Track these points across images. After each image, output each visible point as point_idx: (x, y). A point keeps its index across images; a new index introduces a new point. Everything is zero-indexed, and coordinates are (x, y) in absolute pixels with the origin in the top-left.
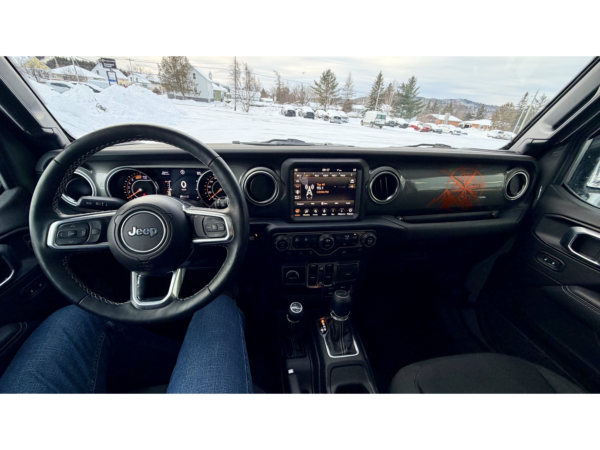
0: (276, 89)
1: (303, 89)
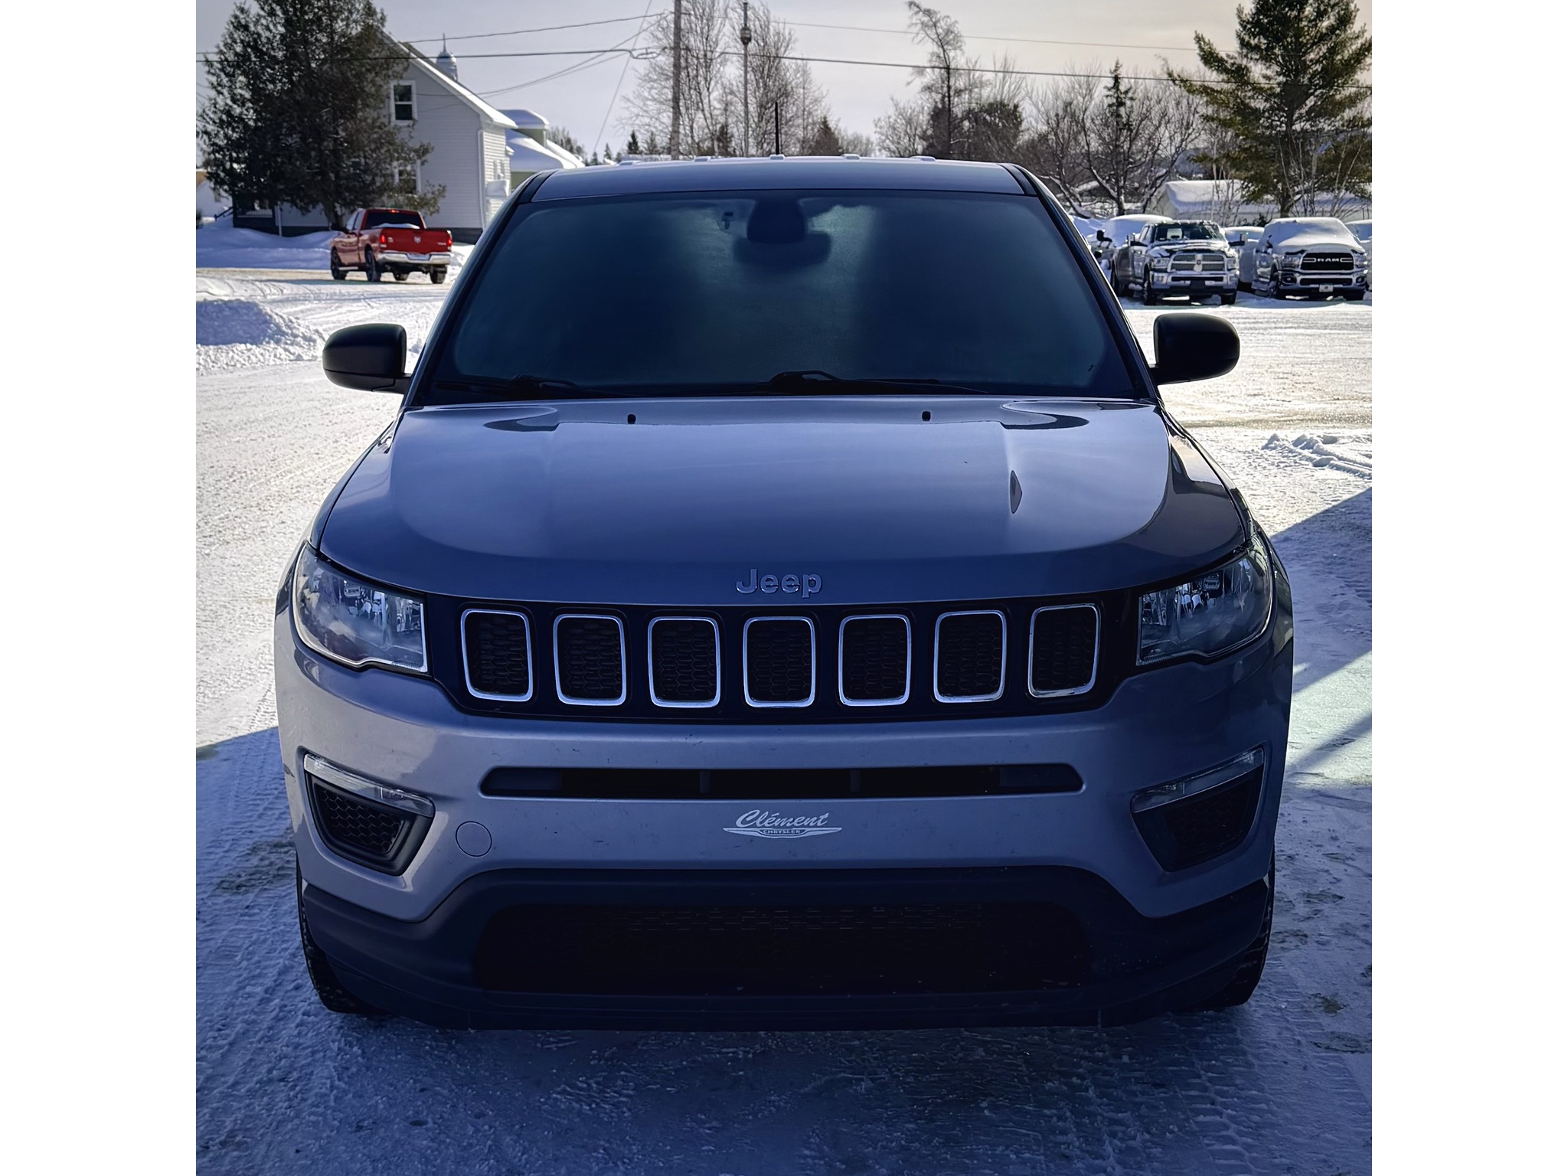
0: (924, 119)
1: (1121, 104)
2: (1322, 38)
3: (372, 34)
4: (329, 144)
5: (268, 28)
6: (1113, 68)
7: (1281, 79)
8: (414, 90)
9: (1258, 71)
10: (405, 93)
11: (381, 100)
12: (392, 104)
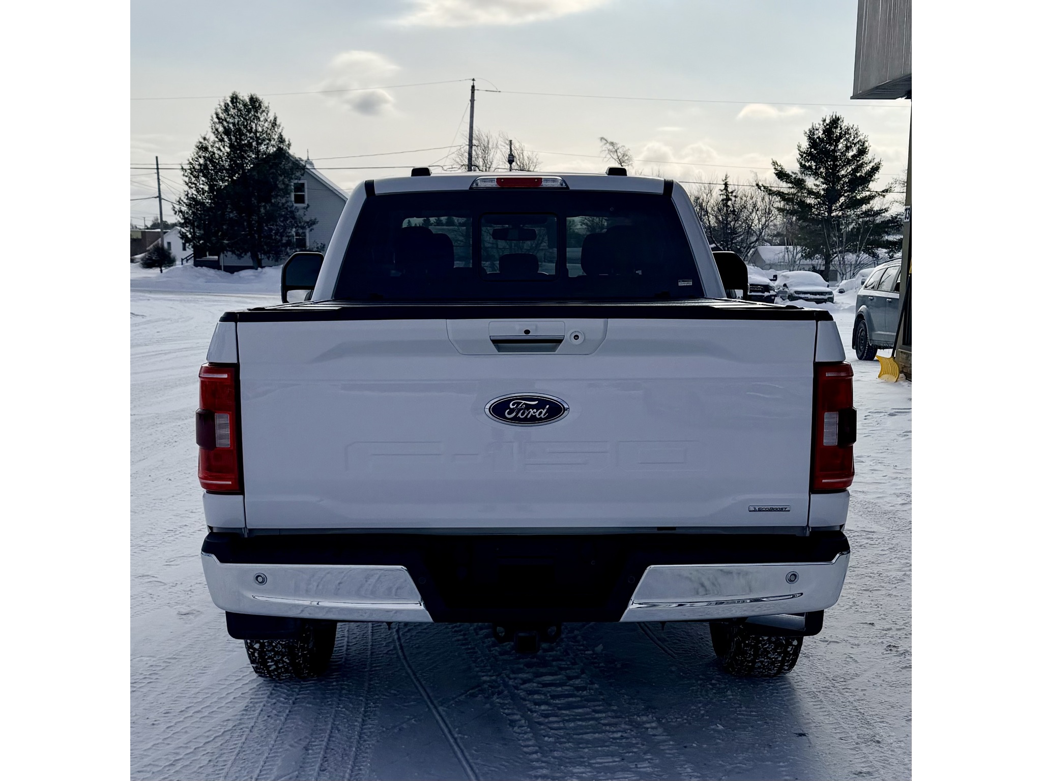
1: (728, 199)
2: (849, 162)
3: (281, 154)
4: (254, 217)
5: (219, 149)
6: (724, 178)
7: (825, 186)
8: (306, 186)
9: (811, 182)
10: (300, 188)
11: (286, 193)
12: (293, 195)
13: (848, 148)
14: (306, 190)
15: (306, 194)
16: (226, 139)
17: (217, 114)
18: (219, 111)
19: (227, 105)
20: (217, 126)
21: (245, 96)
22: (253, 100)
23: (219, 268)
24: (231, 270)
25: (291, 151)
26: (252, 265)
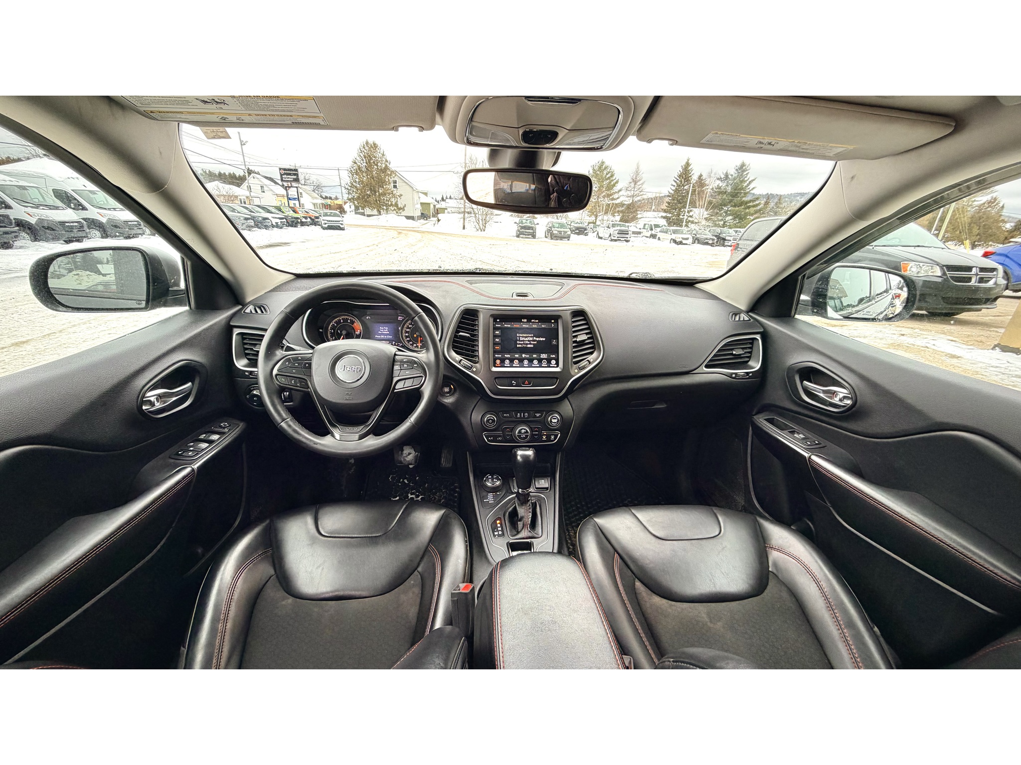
2: (607, 179)
3: (386, 168)
4: (377, 194)
5: (362, 164)
8: (397, 181)
10: (395, 182)
11: (390, 183)
12: (392, 184)
13: (607, 174)
14: (397, 183)
15: (397, 184)
16: (364, 160)
17: (360, 148)
18: (361, 148)
19: (364, 145)
20: (360, 154)
21: (371, 142)
22: (375, 144)
23: (365, 215)
24: (369, 216)
25: (390, 166)
26: (377, 214)
